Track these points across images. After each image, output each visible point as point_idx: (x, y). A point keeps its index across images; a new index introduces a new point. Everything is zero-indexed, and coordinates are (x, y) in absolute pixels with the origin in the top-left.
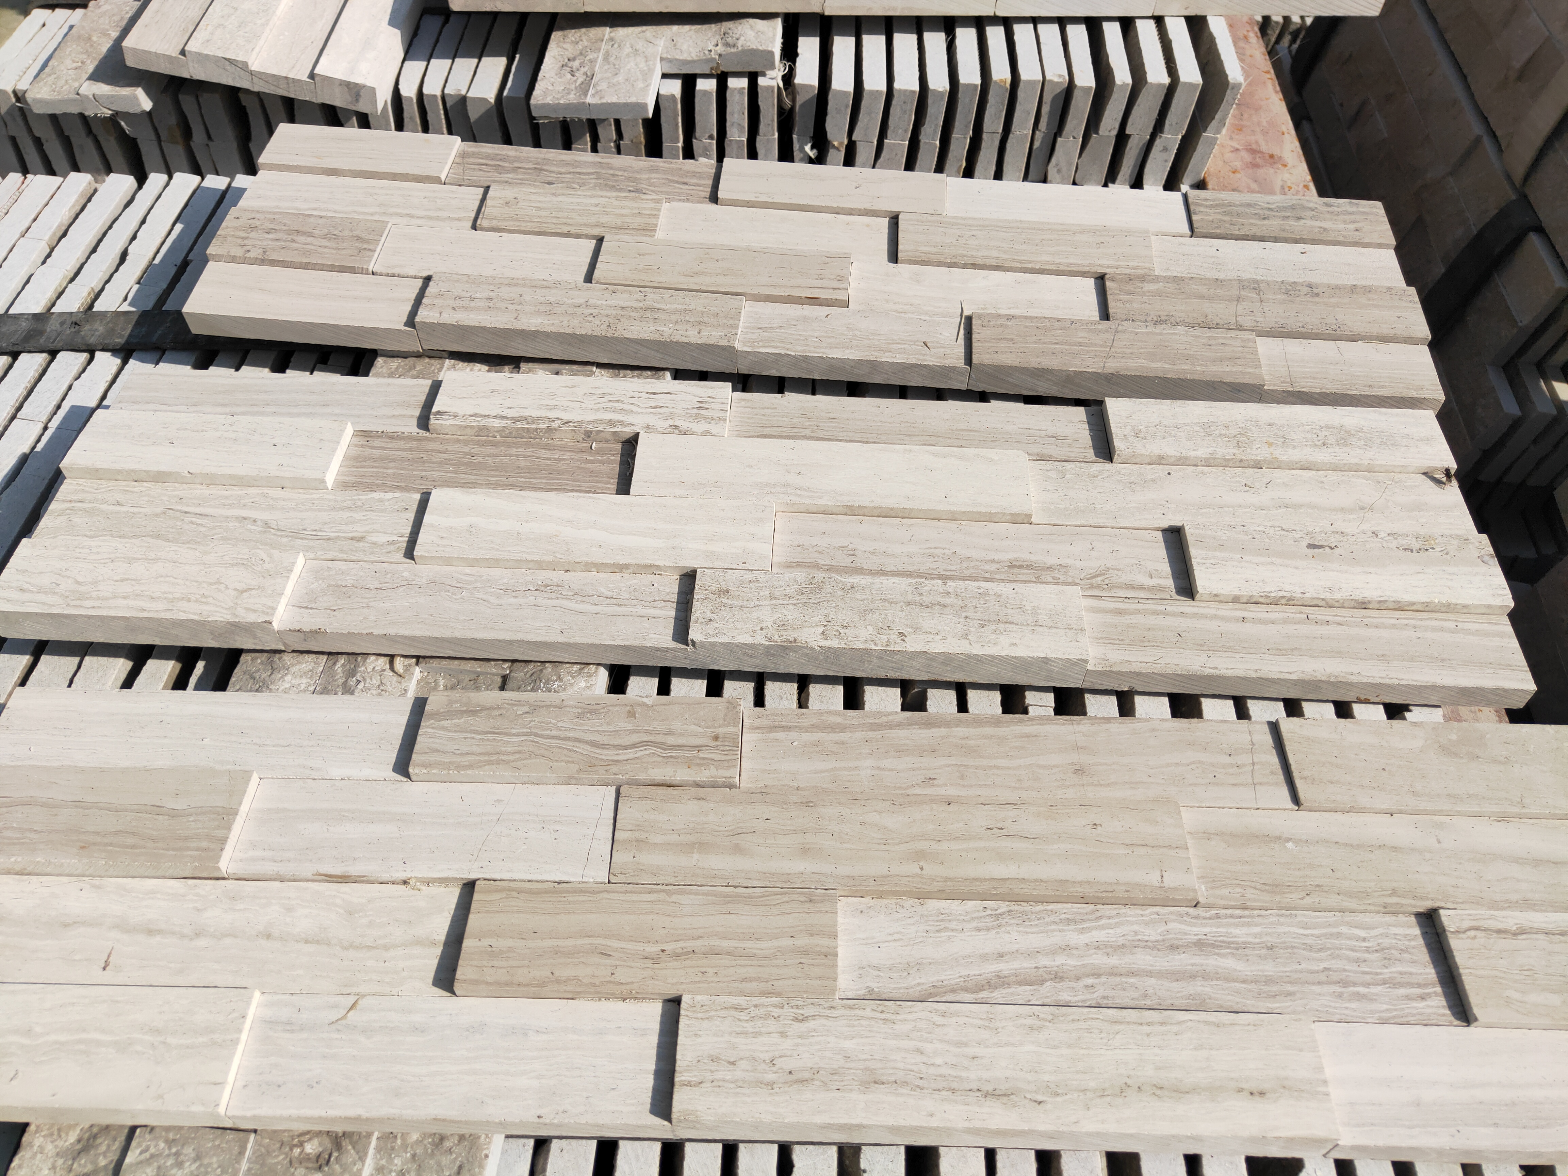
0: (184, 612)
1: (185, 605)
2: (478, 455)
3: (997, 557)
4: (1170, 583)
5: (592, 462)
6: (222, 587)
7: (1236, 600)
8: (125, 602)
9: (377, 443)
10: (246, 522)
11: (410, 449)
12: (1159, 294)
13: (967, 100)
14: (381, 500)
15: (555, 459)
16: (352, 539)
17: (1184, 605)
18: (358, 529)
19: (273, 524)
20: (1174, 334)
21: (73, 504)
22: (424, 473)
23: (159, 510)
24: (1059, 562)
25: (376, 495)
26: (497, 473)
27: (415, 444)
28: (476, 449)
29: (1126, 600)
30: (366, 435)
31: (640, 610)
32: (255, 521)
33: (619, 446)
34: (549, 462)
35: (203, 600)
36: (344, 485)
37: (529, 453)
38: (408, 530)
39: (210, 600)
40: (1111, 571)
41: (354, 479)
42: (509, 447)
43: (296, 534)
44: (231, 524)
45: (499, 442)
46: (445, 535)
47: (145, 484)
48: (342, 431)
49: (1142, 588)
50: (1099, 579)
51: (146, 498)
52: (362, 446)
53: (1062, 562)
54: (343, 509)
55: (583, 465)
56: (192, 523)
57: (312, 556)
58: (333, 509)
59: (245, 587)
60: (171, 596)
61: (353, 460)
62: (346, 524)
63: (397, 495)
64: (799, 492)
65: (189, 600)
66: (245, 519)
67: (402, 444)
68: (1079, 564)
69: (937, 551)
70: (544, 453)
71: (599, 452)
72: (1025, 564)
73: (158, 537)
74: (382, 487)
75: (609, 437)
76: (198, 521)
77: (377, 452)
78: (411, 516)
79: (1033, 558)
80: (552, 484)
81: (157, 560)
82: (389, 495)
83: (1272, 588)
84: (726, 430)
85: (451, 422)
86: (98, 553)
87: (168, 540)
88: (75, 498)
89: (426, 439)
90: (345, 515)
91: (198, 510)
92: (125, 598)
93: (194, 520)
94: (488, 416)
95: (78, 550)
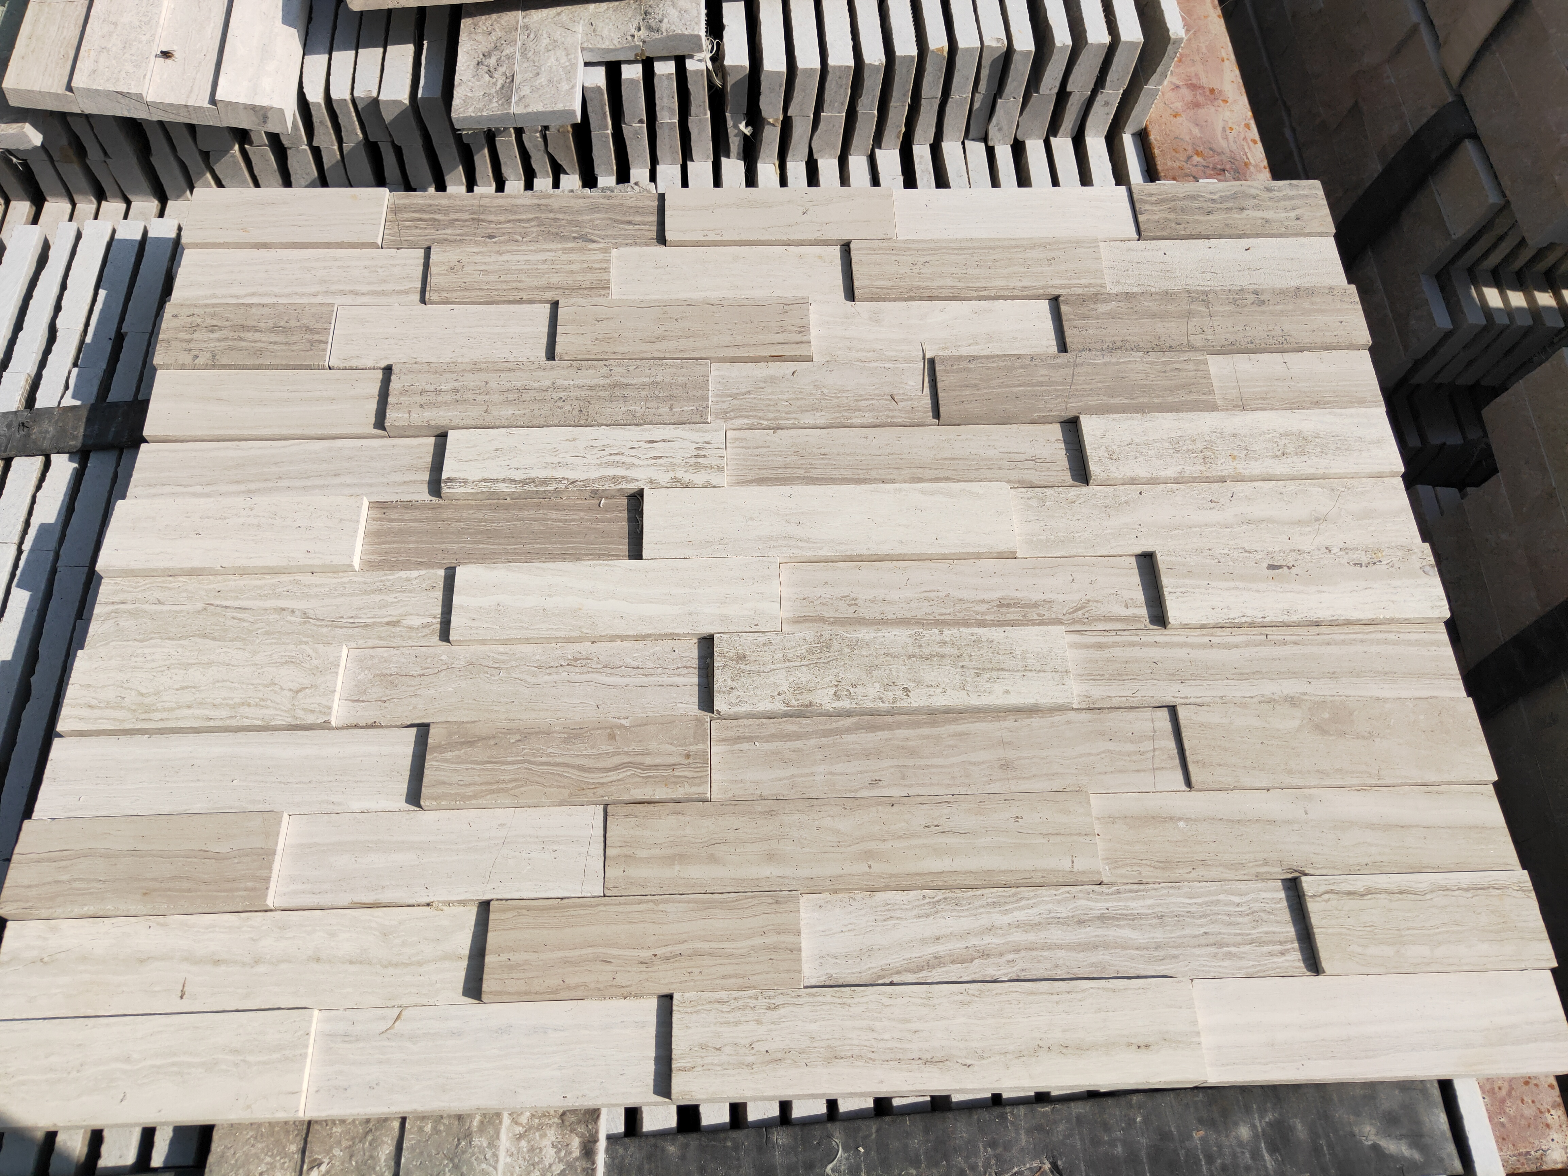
0: (247, 717)
1: (245, 710)
2: (493, 521)
3: (987, 596)
4: (1143, 612)
5: (602, 521)
6: (277, 688)
7: (1203, 627)
8: (190, 711)
9: (393, 515)
10: (285, 613)
11: (426, 520)
12: (1112, 315)
13: (904, 71)
14: (408, 580)
15: (566, 520)
16: (388, 624)
17: (1158, 635)
18: (392, 613)
19: (311, 613)
20: (1130, 362)
21: (116, 607)
22: (444, 546)
23: (200, 606)
24: (1043, 597)
25: (403, 574)
26: (512, 540)
27: (430, 514)
28: (489, 515)
29: (1105, 633)
30: (380, 506)
31: (666, 679)
32: (293, 611)
33: (625, 501)
34: (561, 524)
35: (262, 703)
36: (371, 565)
37: (541, 516)
38: (438, 610)
39: (268, 703)
40: (1091, 603)
41: (377, 557)
42: (520, 509)
43: (335, 624)
44: (271, 617)
45: (510, 505)
46: (475, 617)
47: (180, 579)
48: (359, 507)
49: (1119, 619)
50: (1080, 612)
51: (184, 594)
52: (380, 519)
53: (1047, 597)
54: (373, 592)
55: (594, 525)
56: (233, 618)
57: (354, 645)
58: (365, 592)
59: (299, 687)
60: (231, 702)
61: (375, 536)
62: (380, 608)
63: (423, 572)
64: (800, 544)
65: (249, 705)
66: (283, 609)
67: (417, 514)
68: (1061, 598)
69: (932, 595)
70: (554, 515)
71: (607, 509)
72: (1012, 602)
73: (205, 636)
74: (407, 565)
75: (614, 493)
76: (239, 616)
77: (396, 525)
78: (439, 594)
79: (1019, 595)
80: (567, 549)
81: (210, 664)
82: (415, 573)
83: (1235, 615)
84: (723, 479)
85: (462, 490)
86: (153, 661)
87: (214, 639)
88: (116, 599)
89: (440, 507)
90: (378, 598)
91: (237, 604)
92: (189, 707)
93: (235, 614)
94: (496, 481)
95: (134, 659)
